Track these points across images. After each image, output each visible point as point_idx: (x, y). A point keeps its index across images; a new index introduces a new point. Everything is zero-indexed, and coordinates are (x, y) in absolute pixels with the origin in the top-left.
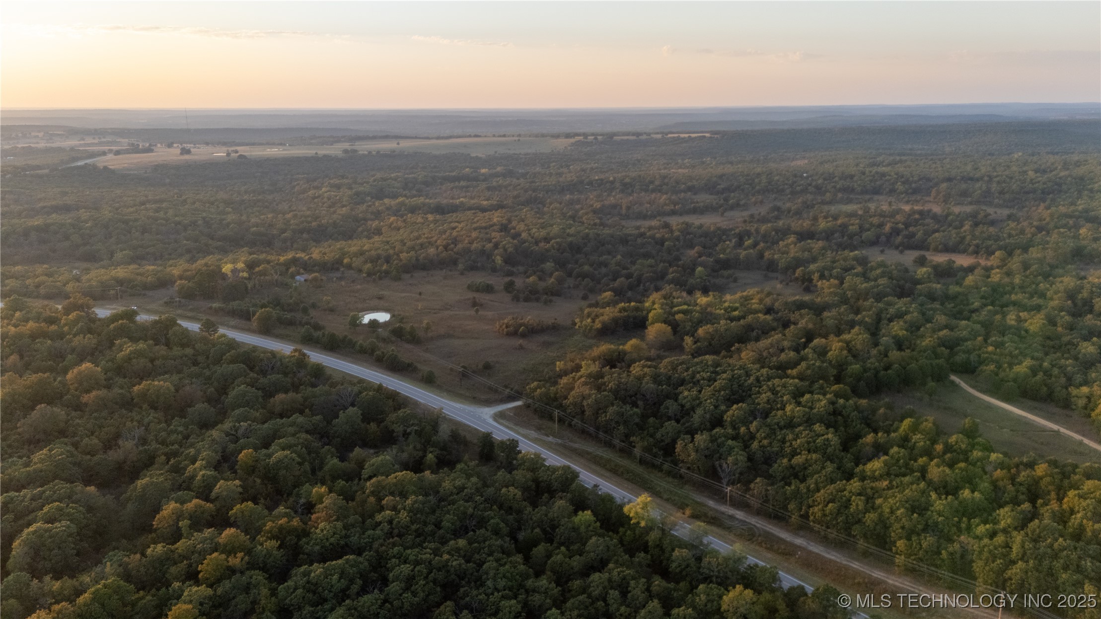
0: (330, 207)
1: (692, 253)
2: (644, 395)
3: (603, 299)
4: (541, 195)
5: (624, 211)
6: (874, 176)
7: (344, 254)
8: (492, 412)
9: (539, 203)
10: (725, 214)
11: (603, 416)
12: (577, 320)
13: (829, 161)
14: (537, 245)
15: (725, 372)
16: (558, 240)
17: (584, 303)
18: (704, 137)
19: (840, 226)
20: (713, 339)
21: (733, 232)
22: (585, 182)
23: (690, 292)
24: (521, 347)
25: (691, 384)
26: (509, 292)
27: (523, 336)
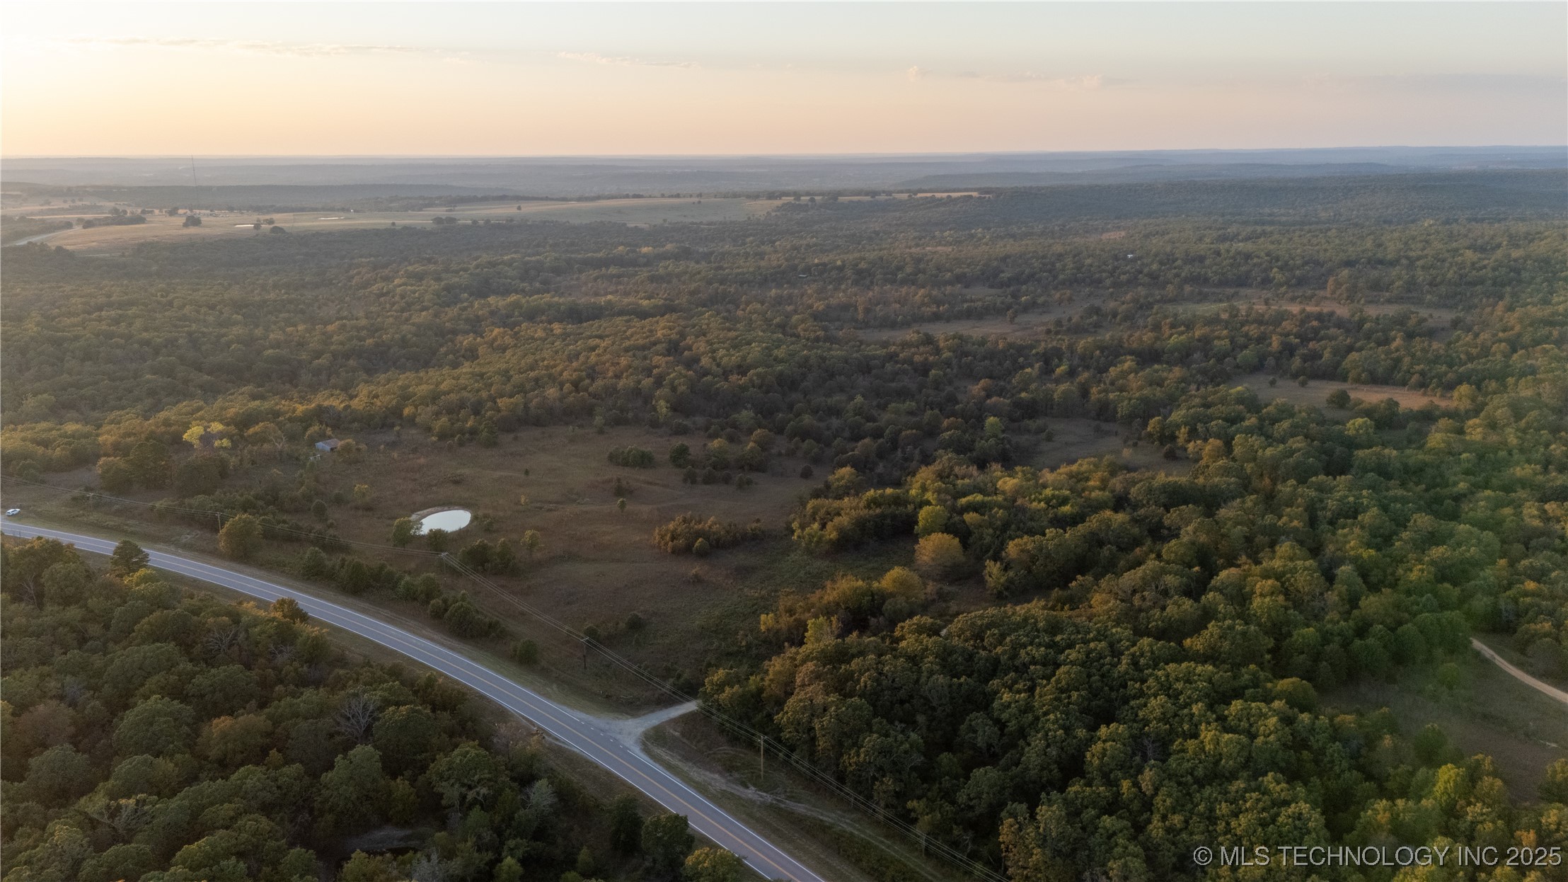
0: (403, 310)
1: (976, 389)
2: (926, 698)
3: (838, 480)
4: (732, 290)
5: (860, 316)
6: (1234, 258)
7: (405, 397)
8: (641, 730)
9: (729, 302)
10: (1017, 320)
11: (852, 752)
12: (795, 525)
13: (1157, 233)
14: (726, 379)
15: (1071, 646)
16: (760, 370)
17: (805, 487)
18: (971, 197)
19: (1199, 340)
20: (1034, 563)
21: (1034, 351)
22: (800, 268)
23: (982, 465)
24: (698, 580)
25: (1012, 674)
26: (680, 466)
27: (702, 554)
